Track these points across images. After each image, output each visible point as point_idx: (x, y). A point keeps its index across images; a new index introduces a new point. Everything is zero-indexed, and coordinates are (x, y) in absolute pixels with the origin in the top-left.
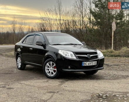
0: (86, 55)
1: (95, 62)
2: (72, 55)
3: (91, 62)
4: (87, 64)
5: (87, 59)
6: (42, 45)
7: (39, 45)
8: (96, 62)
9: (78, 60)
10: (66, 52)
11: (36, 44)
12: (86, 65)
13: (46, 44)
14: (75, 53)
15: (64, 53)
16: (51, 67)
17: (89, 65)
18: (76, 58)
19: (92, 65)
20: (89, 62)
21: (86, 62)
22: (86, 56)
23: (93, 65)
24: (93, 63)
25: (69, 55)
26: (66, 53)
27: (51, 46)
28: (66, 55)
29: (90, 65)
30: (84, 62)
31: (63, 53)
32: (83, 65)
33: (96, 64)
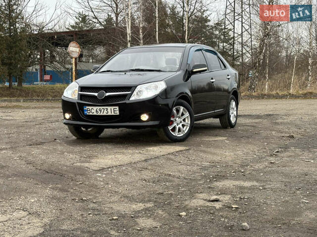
1: (112, 108)
3: (101, 108)
5: (96, 101)
8: (117, 108)
9: (76, 101)
12: (91, 114)
14: (80, 88)
17: (99, 114)
19: (105, 114)
20: (99, 108)
21: (90, 108)
22: (96, 94)
23: (109, 114)
24: (109, 110)
29: (102, 114)
30: (87, 107)
32: (85, 112)
33: (118, 112)
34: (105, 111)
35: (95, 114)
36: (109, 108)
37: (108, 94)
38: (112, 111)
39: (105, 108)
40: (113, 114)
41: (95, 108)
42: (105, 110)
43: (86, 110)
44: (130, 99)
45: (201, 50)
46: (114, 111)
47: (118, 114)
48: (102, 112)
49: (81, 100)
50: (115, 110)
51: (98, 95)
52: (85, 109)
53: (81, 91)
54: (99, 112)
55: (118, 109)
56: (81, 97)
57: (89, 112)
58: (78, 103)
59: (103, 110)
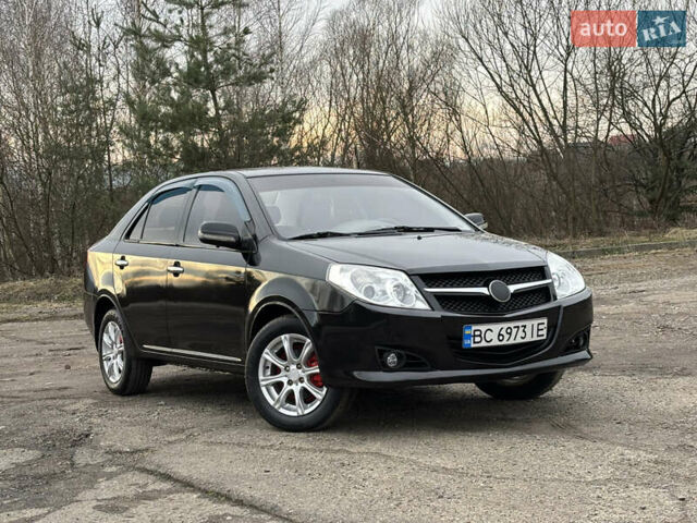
0: (486, 285)
1: (535, 322)
2: (405, 289)
3: (512, 325)
4: (490, 335)
5: (491, 310)
6: (238, 245)
7: (218, 244)
8: (545, 321)
9: (438, 314)
10: (370, 275)
11: (204, 241)
12: (484, 344)
13: (255, 237)
14: (418, 279)
15: (359, 280)
16: (293, 367)
17: (505, 342)
18: (426, 307)
19: (519, 340)
20: (505, 325)
21: (483, 328)
22: (484, 290)
23: (528, 339)
24: (528, 330)
25: (384, 293)
26: (367, 281)
27: (284, 244)
28: (370, 291)
29: (512, 341)
30: (474, 328)
31: (353, 279)
32: (466, 342)
33: (544, 332)
34: (521, 334)
35: (496, 342)
36: (528, 323)
37: (512, 288)
38: (532, 330)
39: (520, 324)
40: (535, 338)
41: (496, 327)
42: (521, 329)
43: (469, 337)
46: (539, 330)
47: (544, 337)
48: (513, 336)
50: (541, 327)
51: (492, 291)
52: (467, 332)
54: (503, 332)
55: (546, 325)
57: (478, 339)
59: (515, 331)
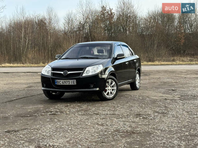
1: (72, 81)
3: (66, 81)
5: (61, 77)
8: (75, 80)
12: (59, 84)
14: (52, 69)
17: (64, 84)
19: (68, 84)
20: (64, 81)
21: (59, 81)
22: (62, 73)
23: (70, 84)
24: (70, 82)
29: (66, 84)
30: (57, 80)
33: (75, 83)
34: (68, 83)
35: (62, 84)
36: (70, 81)
37: (69, 73)
38: (72, 82)
39: (68, 80)
40: (73, 84)
41: (62, 81)
43: (56, 82)
44: (83, 75)
45: (120, 45)
47: (76, 84)
49: (53, 76)
51: (63, 73)
53: (53, 71)
54: (63, 82)
56: (53, 74)
57: (58, 83)
58: (51, 78)
59: (66, 82)
